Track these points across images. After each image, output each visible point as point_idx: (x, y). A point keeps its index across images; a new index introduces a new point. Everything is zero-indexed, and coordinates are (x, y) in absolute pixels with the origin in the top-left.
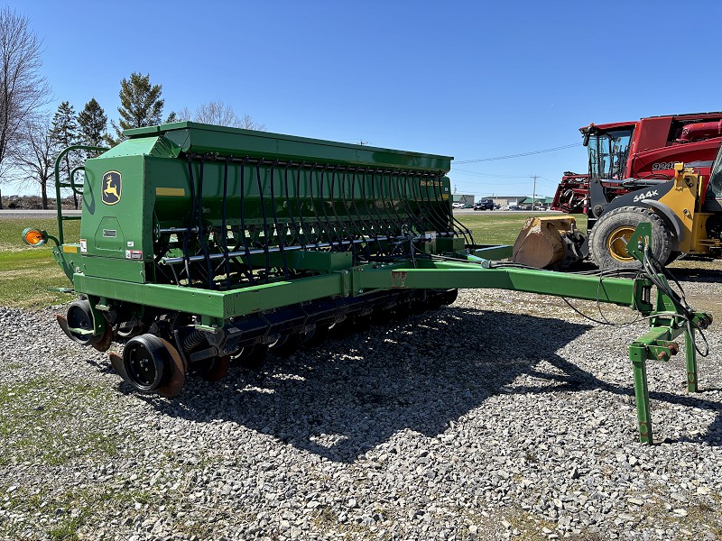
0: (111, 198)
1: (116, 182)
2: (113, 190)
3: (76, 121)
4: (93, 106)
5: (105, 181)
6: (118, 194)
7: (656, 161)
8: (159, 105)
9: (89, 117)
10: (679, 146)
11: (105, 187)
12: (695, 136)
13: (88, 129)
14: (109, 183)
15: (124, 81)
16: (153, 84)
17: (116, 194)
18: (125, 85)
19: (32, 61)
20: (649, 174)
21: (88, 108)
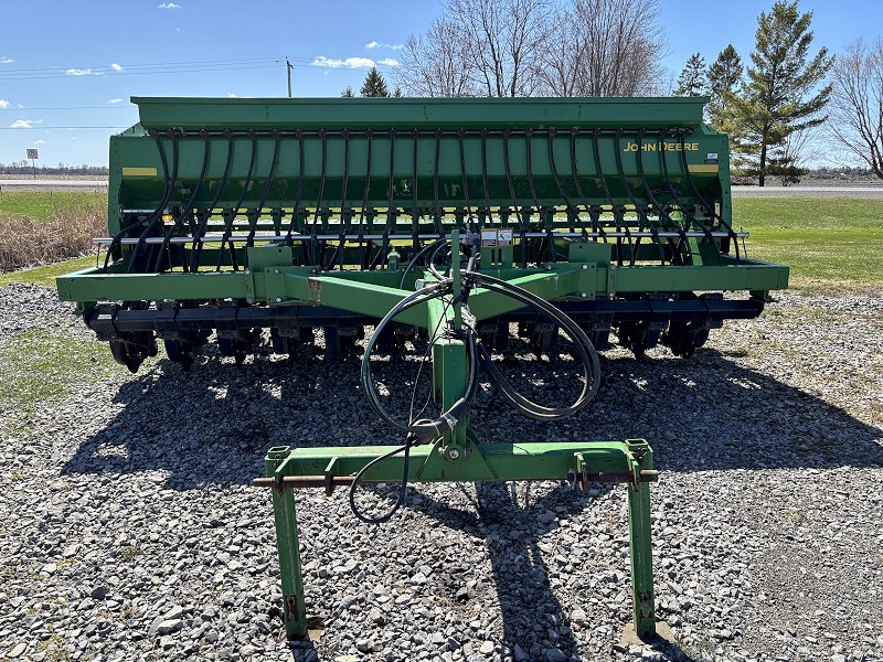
3: (705, 77)
4: (729, 55)
8: (807, 39)
9: (721, 69)
13: (718, 85)
15: (763, 15)
16: (801, 12)
18: (763, 21)
19: (650, 11)
21: (722, 58)
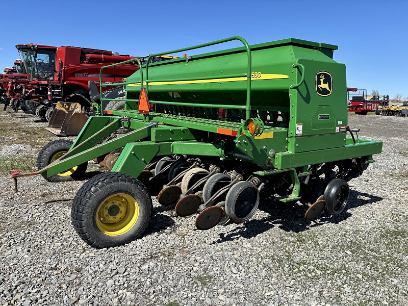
0: (324, 91)
1: (327, 80)
2: (326, 86)
5: (319, 79)
6: (330, 89)
7: (77, 72)
10: (85, 65)
11: (319, 83)
12: (92, 60)
14: (322, 80)
17: (328, 89)
20: (73, 78)
